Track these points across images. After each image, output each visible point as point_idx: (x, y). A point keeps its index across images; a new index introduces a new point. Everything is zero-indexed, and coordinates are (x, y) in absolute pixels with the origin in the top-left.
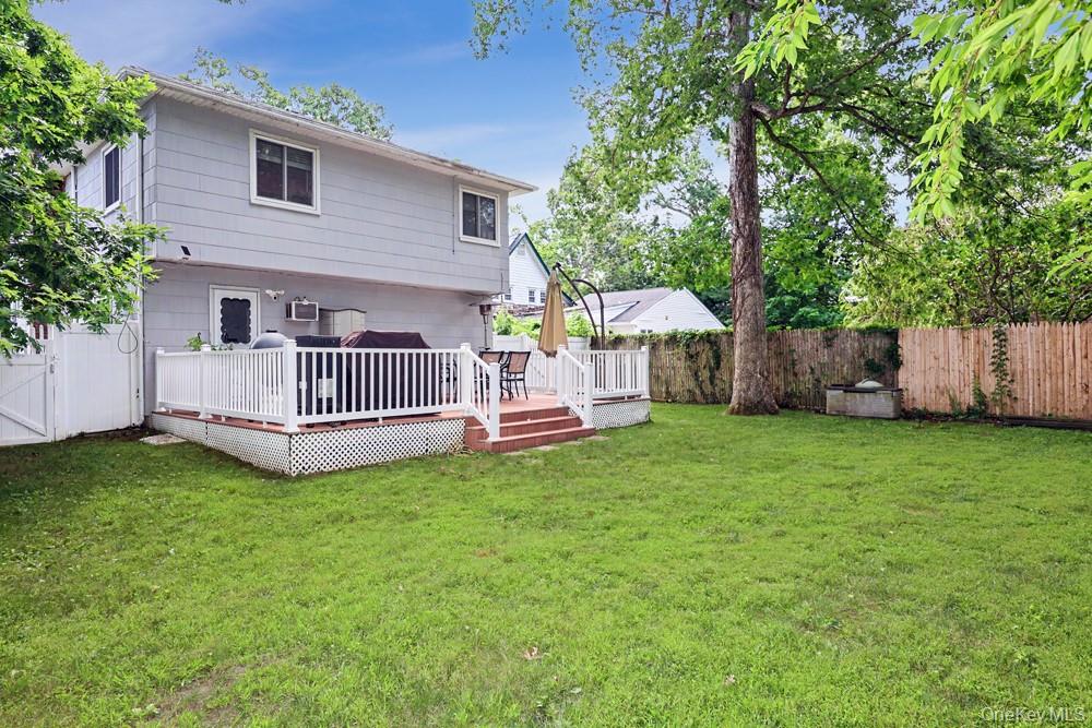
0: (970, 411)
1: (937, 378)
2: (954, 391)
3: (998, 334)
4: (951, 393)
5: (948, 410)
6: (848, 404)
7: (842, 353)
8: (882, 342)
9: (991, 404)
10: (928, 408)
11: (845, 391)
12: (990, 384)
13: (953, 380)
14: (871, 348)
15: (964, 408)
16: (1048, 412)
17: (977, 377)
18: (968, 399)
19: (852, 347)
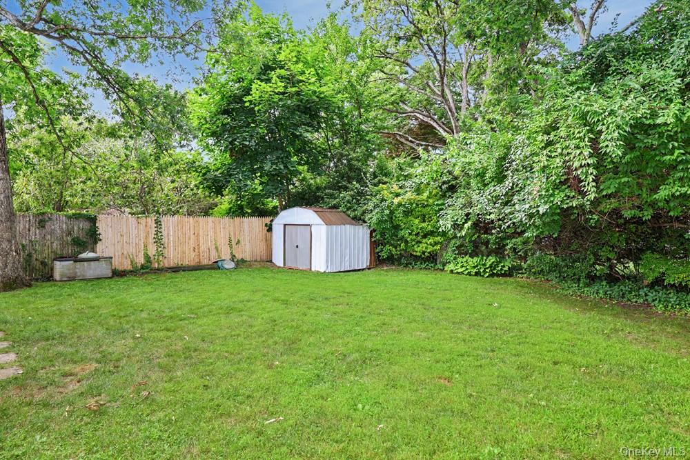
0: (143, 267)
1: (122, 248)
2: (132, 255)
3: (157, 222)
4: (131, 256)
5: (129, 268)
6: (77, 270)
7: (52, 233)
8: (84, 225)
9: (153, 261)
10: (117, 268)
11: (75, 262)
12: (152, 251)
13: (132, 250)
14: (76, 228)
15: (139, 265)
16: (180, 264)
17: (146, 246)
18: (141, 260)
19: (61, 229)
